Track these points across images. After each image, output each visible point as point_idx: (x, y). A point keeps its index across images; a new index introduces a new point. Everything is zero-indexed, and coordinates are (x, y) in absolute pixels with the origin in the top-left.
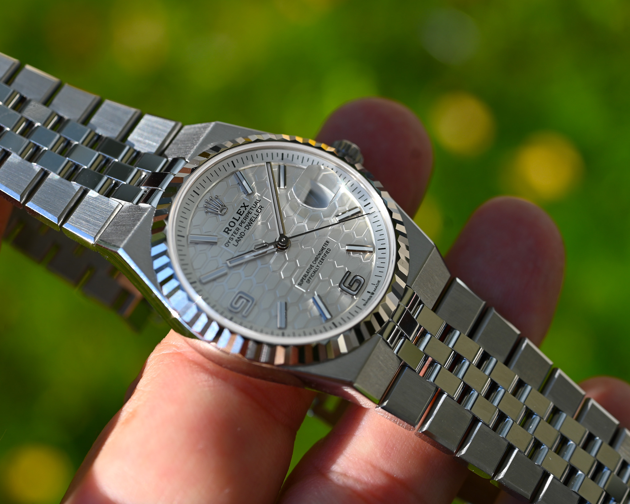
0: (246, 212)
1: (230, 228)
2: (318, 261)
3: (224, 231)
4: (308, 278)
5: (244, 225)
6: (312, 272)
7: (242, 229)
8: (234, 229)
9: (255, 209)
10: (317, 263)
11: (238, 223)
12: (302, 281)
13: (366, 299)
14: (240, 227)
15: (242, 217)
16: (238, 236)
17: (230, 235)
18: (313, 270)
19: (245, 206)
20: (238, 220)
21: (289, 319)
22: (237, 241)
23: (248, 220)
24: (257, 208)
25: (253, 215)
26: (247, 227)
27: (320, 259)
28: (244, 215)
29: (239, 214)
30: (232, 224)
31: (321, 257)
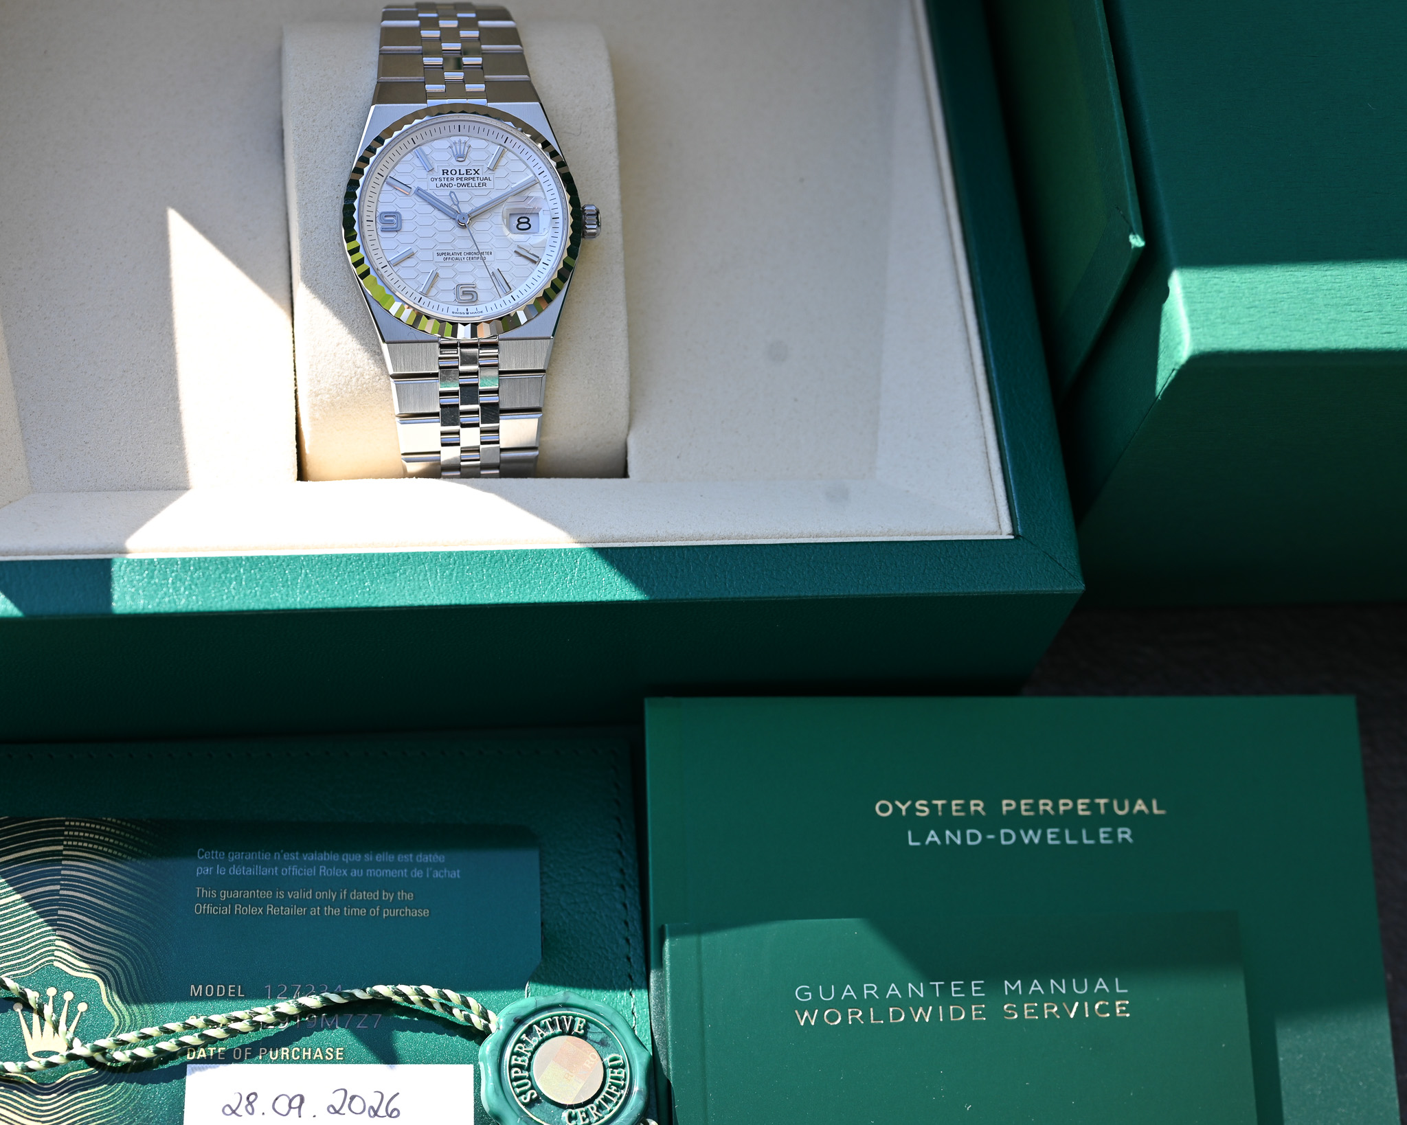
0: (472, 176)
1: (449, 173)
2: (469, 256)
3: (443, 170)
4: (448, 256)
5: (459, 181)
6: (455, 257)
7: (455, 182)
8: (450, 176)
9: (479, 181)
10: (466, 257)
11: (458, 175)
12: (442, 254)
13: (459, 311)
14: (455, 179)
15: (465, 176)
16: (447, 183)
17: (444, 176)
18: (458, 256)
19: (476, 172)
20: (460, 174)
21: (403, 264)
22: (441, 185)
23: (466, 182)
24: (482, 182)
25: (473, 183)
26: (459, 185)
27: (471, 256)
28: (468, 176)
29: (467, 172)
30: (454, 172)
31: (474, 256)
